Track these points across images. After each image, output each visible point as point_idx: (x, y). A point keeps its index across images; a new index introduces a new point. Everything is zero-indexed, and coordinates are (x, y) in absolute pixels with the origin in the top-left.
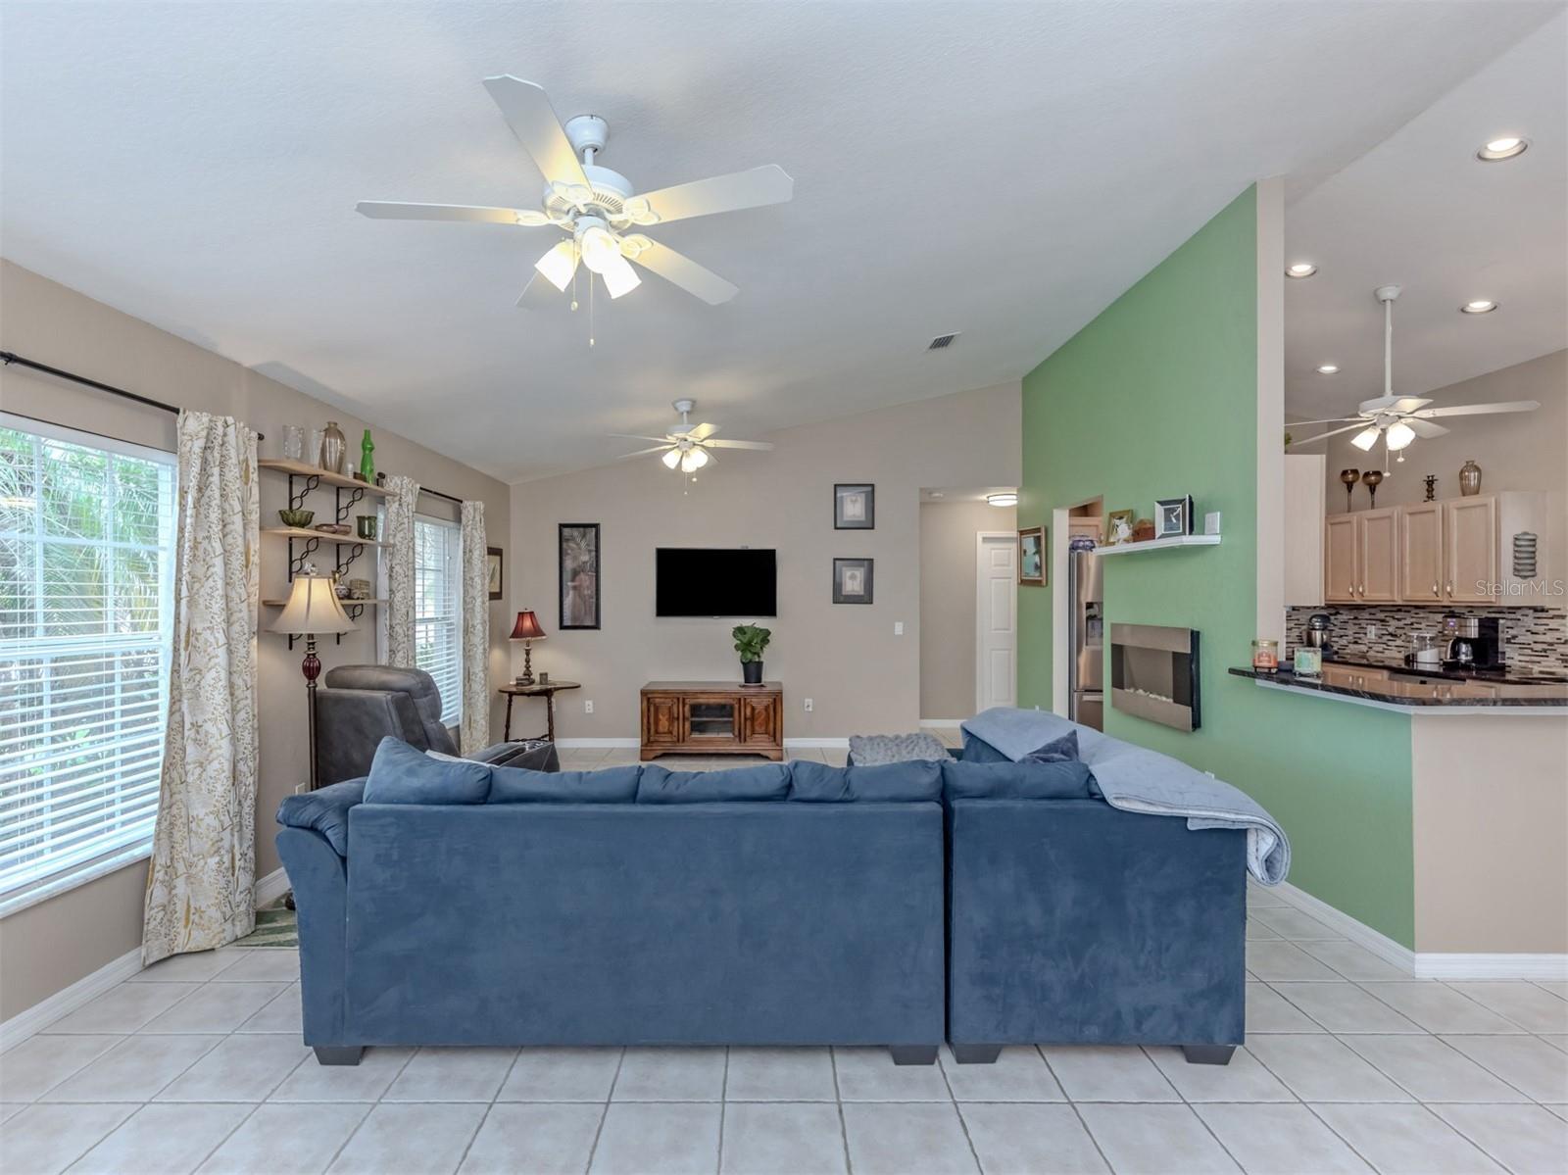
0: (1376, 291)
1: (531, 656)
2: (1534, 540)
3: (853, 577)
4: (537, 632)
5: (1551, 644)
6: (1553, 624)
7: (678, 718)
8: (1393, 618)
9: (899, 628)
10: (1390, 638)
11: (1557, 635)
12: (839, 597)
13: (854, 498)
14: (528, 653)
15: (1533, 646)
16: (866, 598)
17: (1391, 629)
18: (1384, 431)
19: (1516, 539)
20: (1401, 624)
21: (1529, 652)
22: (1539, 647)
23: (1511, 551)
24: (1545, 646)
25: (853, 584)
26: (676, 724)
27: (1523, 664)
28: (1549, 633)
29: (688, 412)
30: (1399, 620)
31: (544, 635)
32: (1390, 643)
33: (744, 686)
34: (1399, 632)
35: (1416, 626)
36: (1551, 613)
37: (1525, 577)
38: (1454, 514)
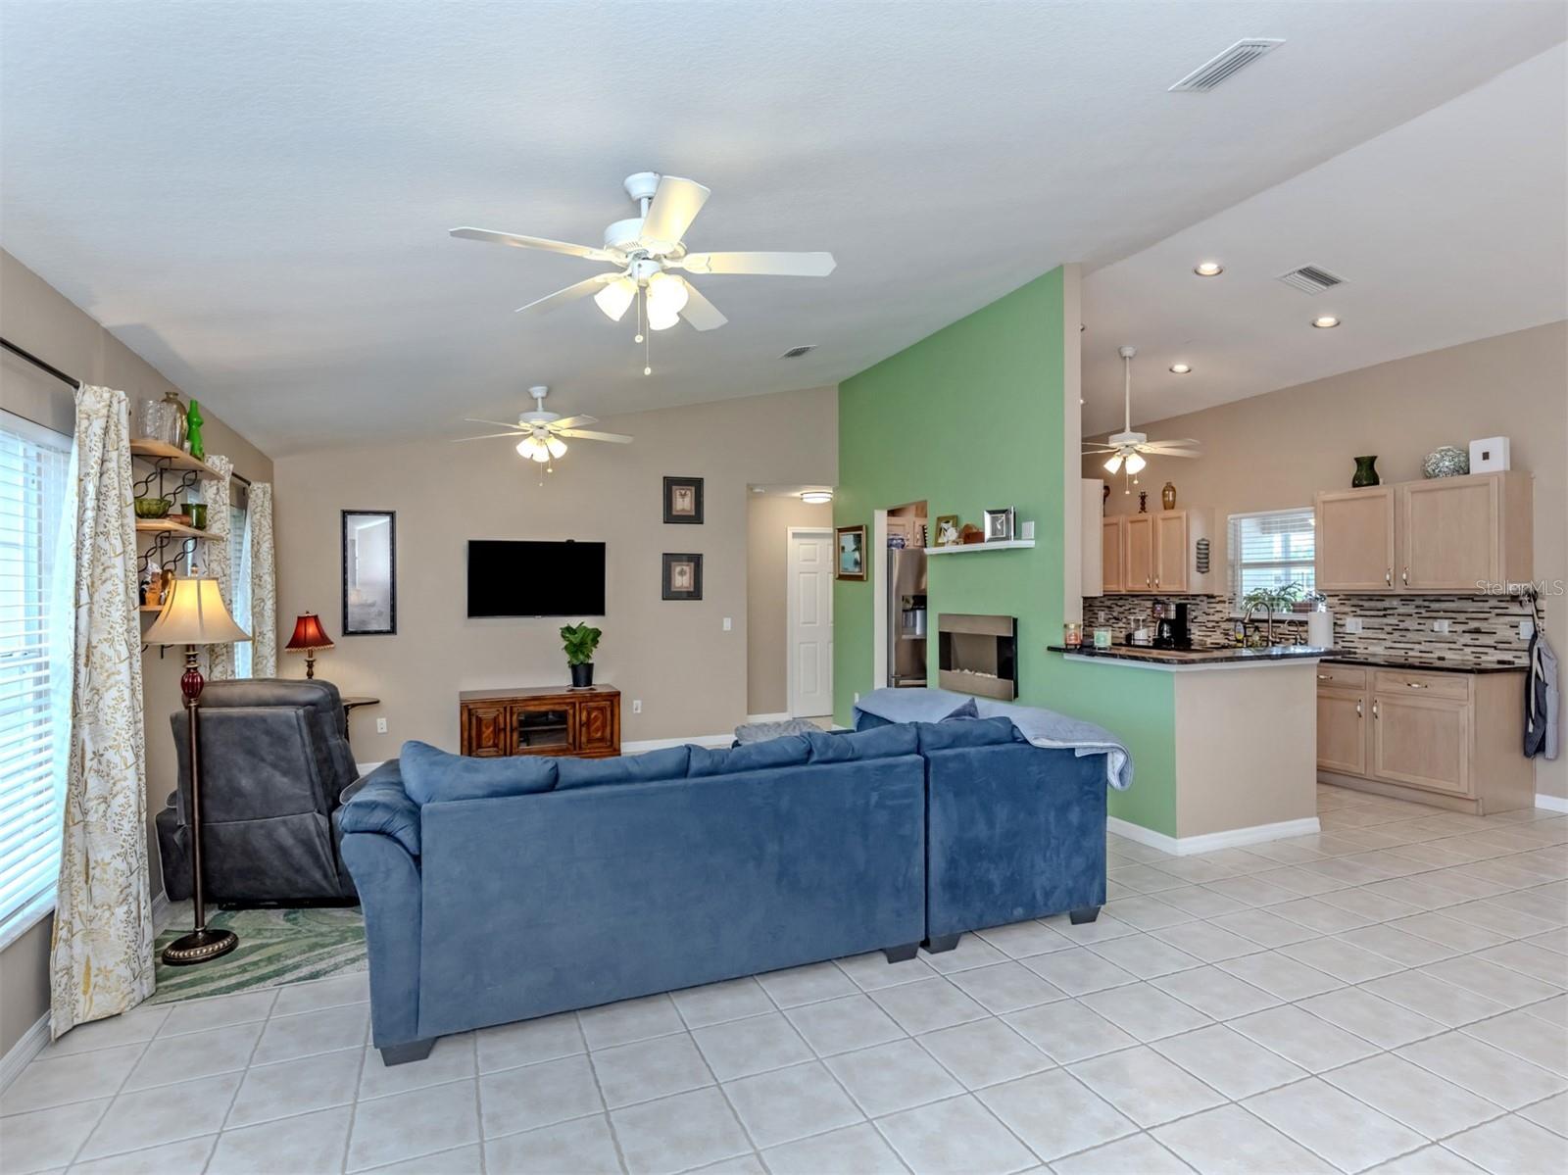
0: (1120, 349)
1: (314, 670)
2: (1207, 545)
3: (682, 573)
4: (323, 640)
5: (1217, 622)
6: (1219, 607)
7: (505, 729)
8: (1117, 605)
9: (727, 624)
10: (1114, 621)
11: (1221, 615)
12: (669, 594)
13: (683, 492)
14: (310, 665)
15: (1207, 624)
16: (695, 594)
17: (1115, 614)
18: (1125, 458)
19: (1198, 544)
20: (1121, 609)
21: (1204, 628)
22: (1210, 625)
23: (1195, 554)
24: (1214, 624)
25: (682, 580)
26: (502, 736)
27: (1201, 638)
28: (1217, 614)
29: (543, 398)
30: (1121, 606)
31: (332, 643)
32: (1115, 625)
33: (572, 690)
34: (1122, 616)
35: (1132, 611)
36: (1218, 599)
37: (1203, 572)
38: (1160, 522)
